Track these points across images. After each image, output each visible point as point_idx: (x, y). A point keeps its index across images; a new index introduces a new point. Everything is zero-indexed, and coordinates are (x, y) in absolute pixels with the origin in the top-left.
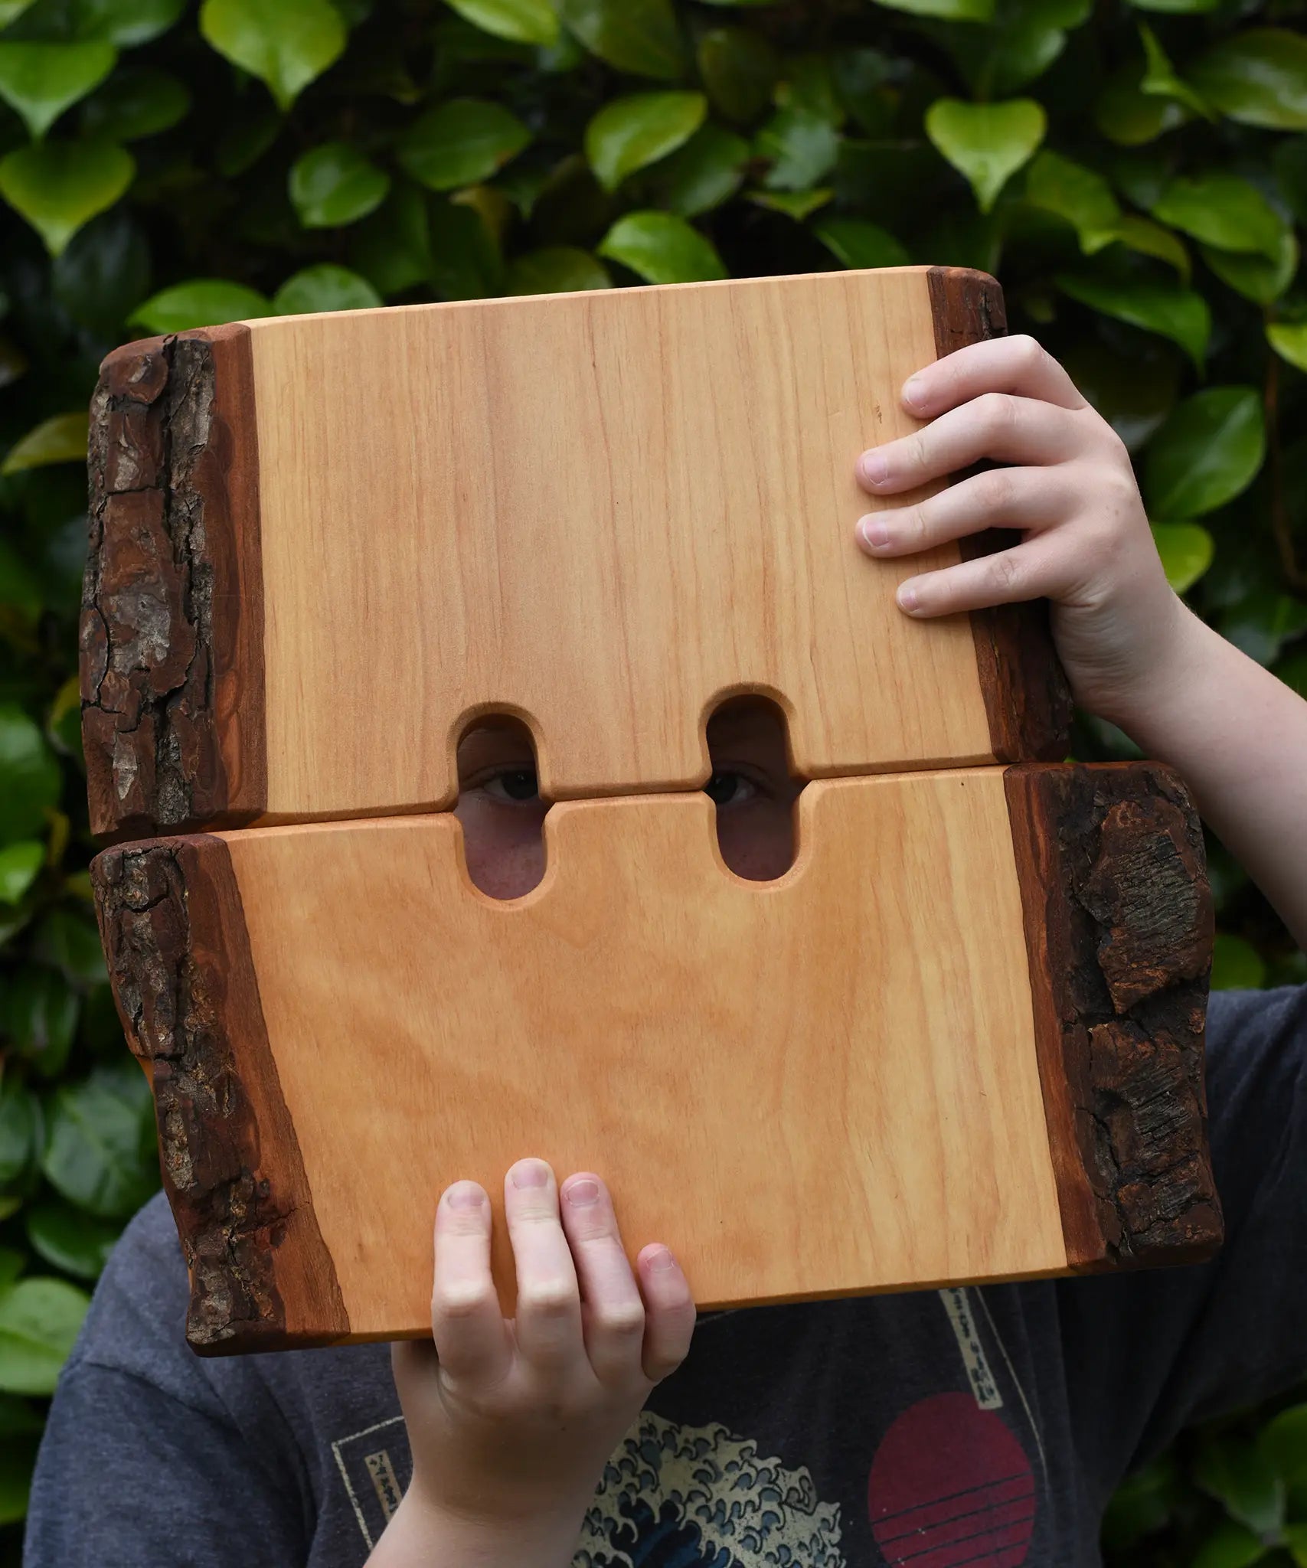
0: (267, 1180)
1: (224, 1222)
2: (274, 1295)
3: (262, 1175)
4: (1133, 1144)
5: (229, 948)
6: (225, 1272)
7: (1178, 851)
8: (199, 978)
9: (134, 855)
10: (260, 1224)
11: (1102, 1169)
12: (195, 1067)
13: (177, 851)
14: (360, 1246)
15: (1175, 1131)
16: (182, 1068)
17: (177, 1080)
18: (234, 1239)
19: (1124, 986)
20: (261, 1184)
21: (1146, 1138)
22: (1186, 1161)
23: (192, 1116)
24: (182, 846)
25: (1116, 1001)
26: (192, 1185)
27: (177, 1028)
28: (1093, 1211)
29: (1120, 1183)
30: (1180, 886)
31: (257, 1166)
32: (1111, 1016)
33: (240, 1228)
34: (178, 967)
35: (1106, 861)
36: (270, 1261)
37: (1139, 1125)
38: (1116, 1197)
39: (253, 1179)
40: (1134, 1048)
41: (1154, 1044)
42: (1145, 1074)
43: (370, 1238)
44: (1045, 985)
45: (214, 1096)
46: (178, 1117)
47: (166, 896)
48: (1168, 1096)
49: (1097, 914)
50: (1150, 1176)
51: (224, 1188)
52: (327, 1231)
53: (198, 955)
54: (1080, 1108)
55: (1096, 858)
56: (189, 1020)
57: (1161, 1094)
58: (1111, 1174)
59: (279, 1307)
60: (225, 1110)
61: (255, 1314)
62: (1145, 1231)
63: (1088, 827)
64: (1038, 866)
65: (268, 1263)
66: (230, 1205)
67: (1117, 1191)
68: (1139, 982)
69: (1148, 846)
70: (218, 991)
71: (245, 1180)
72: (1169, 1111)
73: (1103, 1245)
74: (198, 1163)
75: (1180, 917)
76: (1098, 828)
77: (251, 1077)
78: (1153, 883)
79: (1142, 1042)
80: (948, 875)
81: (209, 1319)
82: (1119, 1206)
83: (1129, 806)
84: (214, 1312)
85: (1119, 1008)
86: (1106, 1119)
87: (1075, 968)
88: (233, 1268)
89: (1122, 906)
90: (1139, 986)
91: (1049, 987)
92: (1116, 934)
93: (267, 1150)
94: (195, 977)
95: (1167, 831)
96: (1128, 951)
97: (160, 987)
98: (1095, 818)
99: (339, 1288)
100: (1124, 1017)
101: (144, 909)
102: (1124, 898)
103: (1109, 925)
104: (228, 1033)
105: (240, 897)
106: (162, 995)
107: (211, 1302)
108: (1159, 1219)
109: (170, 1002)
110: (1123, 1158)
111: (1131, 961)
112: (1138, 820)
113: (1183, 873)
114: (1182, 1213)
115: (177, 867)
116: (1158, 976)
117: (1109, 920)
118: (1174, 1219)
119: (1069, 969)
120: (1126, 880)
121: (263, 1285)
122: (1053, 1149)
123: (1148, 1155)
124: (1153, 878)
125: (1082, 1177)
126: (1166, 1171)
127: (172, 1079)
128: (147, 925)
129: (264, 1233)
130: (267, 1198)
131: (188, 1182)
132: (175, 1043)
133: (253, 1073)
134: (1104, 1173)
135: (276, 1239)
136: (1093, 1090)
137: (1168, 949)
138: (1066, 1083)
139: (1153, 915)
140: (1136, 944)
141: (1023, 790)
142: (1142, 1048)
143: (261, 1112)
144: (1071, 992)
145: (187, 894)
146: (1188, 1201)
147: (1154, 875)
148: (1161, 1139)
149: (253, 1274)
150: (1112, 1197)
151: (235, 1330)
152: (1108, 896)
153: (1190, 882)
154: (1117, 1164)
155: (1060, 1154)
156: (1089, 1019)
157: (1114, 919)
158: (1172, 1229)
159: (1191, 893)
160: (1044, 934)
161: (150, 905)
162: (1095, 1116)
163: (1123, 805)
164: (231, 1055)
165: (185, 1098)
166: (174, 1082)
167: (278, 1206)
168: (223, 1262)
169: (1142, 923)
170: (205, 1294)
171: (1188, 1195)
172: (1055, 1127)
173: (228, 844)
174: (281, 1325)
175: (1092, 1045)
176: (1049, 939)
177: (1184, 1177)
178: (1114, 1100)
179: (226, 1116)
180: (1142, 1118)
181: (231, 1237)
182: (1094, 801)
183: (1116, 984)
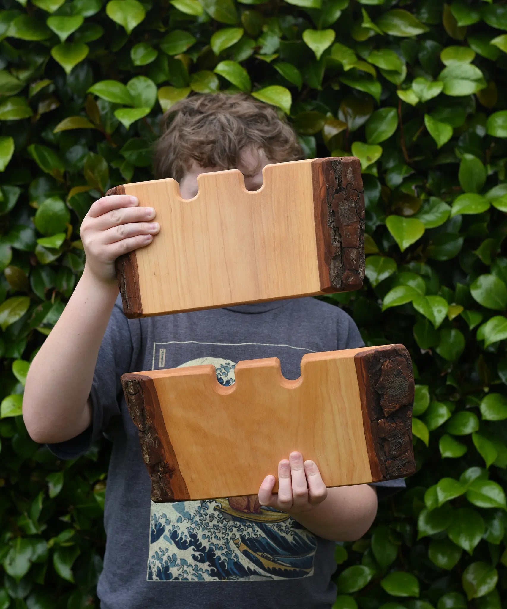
0: (168, 463)
1: (159, 471)
2: (171, 490)
3: (166, 462)
4: (390, 450)
5: (155, 406)
6: (159, 485)
7: (403, 372)
8: (148, 413)
9: (129, 382)
10: (167, 472)
11: (381, 457)
12: (149, 434)
13: (140, 381)
14: (192, 478)
15: (402, 445)
16: (146, 434)
17: (144, 437)
18: (161, 476)
19: (387, 410)
20: (166, 463)
21: (393, 448)
22: (404, 453)
23: (148, 447)
24: (141, 380)
25: (385, 414)
26: (150, 463)
27: (143, 424)
28: (379, 468)
29: (386, 461)
30: (403, 382)
31: (165, 459)
32: (384, 417)
33: (162, 473)
34: (142, 410)
35: (382, 379)
36: (170, 482)
37: (392, 445)
38: (385, 464)
39: (164, 462)
40: (390, 425)
41: (396, 424)
42: (393, 432)
43: (194, 476)
44: (366, 412)
45: (153, 442)
46: (145, 446)
47: (138, 393)
48: (400, 437)
49: (380, 392)
50: (394, 458)
51: (158, 464)
52: (183, 475)
53: (147, 408)
54: (375, 442)
55: (380, 376)
56: (146, 422)
57: (398, 437)
58: (384, 458)
59: (172, 493)
60: (156, 445)
61: (167, 494)
62: (393, 473)
63: (378, 368)
64: (363, 381)
65: (169, 483)
66: (159, 468)
67: (385, 462)
68: (391, 408)
69: (394, 372)
70: (152, 417)
71: (162, 463)
72: (400, 441)
73: (382, 476)
74: (151, 458)
75: (403, 390)
76: (381, 368)
77: (162, 437)
78: (396, 382)
79: (393, 424)
80: (340, 383)
81: (156, 495)
82: (386, 466)
83: (389, 362)
84: (157, 494)
85: (386, 415)
86: (383, 444)
87: (374, 406)
88: (161, 483)
89: (387, 389)
90: (392, 409)
91: (367, 412)
92: (385, 397)
93: (167, 455)
94: (147, 413)
95: (400, 368)
96: (388, 401)
97: (138, 414)
98: (380, 365)
99: (187, 489)
100: (388, 417)
101: (133, 395)
102: (387, 388)
103: (383, 395)
104: (156, 426)
105: (157, 393)
106: (139, 416)
107: (156, 491)
108: (397, 469)
109: (141, 418)
110: (387, 454)
111: (389, 403)
112: (391, 366)
113: (405, 378)
114: (403, 467)
115: (140, 386)
116: (397, 406)
117: (383, 394)
118: (400, 469)
119: (372, 407)
120: (388, 383)
121: (168, 488)
122: (368, 452)
123: (394, 453)
124: (396, 381)
125: (376, 459)
126: (399, 456)
127: (143, 437)
128: (134, 399)
129: (168, 475)
130: (167, 467)
131: (148, 462)
132: (143, 428)
133: (163, 437)
134: (382, 458)
135: (170, 477)
136: (379, 438)
137: (400, 399)
138: (372, 436)
139: (395, 390)
140: (391, 399)
141: (359, 360)
142: (392, 425)
143: (165, 446)
144: (373, 413)
145: (143, 392)
146: (405, 463)
147: (396, 380)
148: (398, 448)
149: (166, 485)
150: (384, 464)
151: (162, 499)
152: (383, 387)
153: (406, 380)
154: (386, 456)
155: (370, 454)
156: (378, 419)
157: (384, 393)
158: (401, 471)
159: (407, 383)
160: (365, 398)
161: (134, 395)
162: (379, 444)
163: (387, 362)
164: (157, 432)
165: (146, 442)
166: (143, 438)
167: (171, 469)
168: (158, 482)
169: (392, 393)
170: (154, 489)
171: (405, 462)
172: (369, 447)
173: (153, 380)
174: (173, 498)
175: (379, 426)
176: (367, 399)
177: (404, 457)
178: (384, 440)
179: (156, 447)
180: (393, 443)
181: (160, 475)
182: (380, 360)
183: (385, 410)
